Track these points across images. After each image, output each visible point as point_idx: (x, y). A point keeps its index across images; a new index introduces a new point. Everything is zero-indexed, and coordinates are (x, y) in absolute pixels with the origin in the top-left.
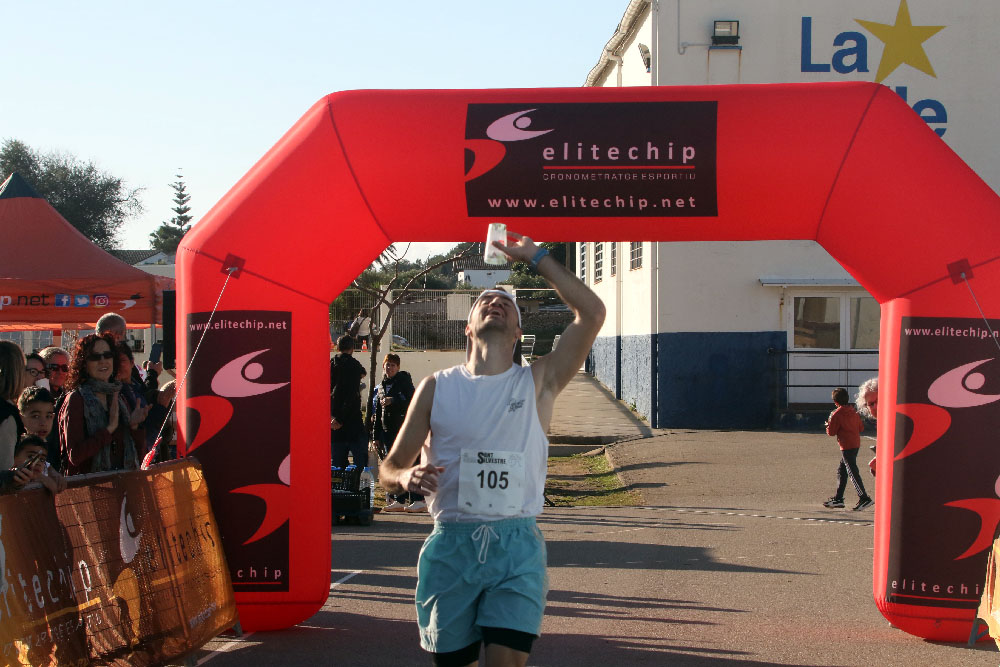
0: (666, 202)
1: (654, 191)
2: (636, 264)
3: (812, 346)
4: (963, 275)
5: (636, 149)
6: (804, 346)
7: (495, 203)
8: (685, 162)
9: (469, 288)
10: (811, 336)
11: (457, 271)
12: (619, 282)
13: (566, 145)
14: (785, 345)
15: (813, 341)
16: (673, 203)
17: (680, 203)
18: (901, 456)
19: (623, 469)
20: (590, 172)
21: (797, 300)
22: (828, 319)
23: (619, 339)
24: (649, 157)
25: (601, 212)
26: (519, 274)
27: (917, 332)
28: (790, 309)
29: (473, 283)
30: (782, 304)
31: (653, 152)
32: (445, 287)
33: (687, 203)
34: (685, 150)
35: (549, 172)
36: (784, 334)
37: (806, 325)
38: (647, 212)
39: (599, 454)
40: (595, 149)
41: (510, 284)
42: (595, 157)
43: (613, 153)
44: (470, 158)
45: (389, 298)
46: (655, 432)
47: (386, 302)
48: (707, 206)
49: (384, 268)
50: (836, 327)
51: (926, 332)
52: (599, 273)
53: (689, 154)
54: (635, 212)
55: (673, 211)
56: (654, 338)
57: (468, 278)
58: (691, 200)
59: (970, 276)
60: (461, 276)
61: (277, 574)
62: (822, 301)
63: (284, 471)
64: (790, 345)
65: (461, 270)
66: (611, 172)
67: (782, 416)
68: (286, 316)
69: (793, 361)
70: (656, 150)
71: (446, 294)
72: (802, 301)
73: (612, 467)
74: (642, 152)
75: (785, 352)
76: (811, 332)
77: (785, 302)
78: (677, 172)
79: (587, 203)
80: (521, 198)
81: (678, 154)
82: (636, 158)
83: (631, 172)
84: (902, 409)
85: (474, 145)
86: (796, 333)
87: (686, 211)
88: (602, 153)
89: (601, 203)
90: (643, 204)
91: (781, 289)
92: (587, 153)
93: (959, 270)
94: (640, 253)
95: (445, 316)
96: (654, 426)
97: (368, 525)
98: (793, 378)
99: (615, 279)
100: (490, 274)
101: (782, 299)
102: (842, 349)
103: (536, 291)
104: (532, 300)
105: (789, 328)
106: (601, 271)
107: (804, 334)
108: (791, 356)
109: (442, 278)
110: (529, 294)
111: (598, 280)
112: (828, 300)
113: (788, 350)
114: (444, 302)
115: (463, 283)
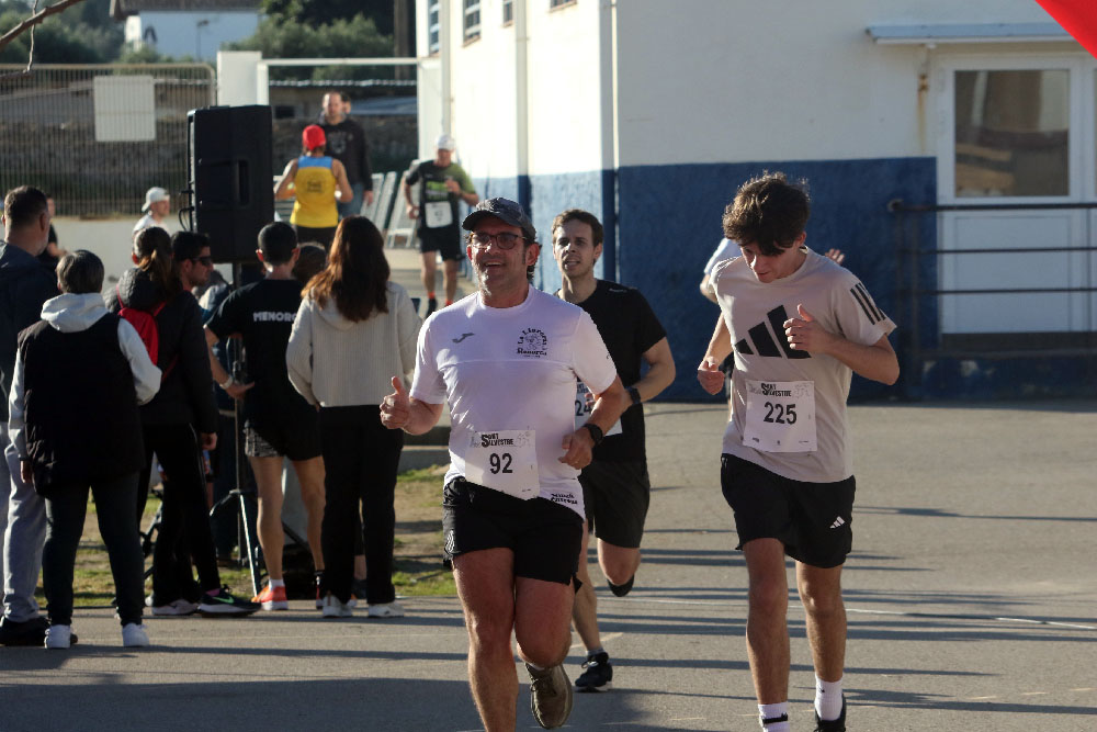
3: (1005, 193)
6: (987, 192)
9: (153, 59)
10: (998, 166)
11: (122, 16)
12: (522, 40)
14: (931, 190)
15: (1007, 179)
21: (964, 80)
22: (1046, 124)
23: (525, 182)
26: (280, 23)
28: (944, 102)
29: (164, 48)
30: (923, 88)
32: (90, 57)
36: (921, 169)
37: (987, 137)
41: (253, 48)
50: (1059, 142)
52: (472, 20)
56: (609, 177)
57: (149, 32)
60: (134, 28)
62: (1031, 78)
64: (946, 191)
65: (134, 13)
67: (928, 366)
69: (952, 230)
71: (89, 75)
72: (981, 83)
75: (932, 207)
76: (1004, 156)
77: (931, 82)
86: (960, 158)
91: (920, 51)
95: (91, 130)
98: (950, 273)
99: (511, 32)
100: (206, 23)
101: (923, 77)
102: (1074, 198)
103: (322, 67)
104: (310, 88)
105: (943, 149)
106: (478, 13)
107: (982, 162)
108: (948, 216)
109: (81, 35)
110: (306, 72)
111: (471, 36)
112: (1046, 77)
113: (941, 201)
114: (88, 93)
115: (138, 47)
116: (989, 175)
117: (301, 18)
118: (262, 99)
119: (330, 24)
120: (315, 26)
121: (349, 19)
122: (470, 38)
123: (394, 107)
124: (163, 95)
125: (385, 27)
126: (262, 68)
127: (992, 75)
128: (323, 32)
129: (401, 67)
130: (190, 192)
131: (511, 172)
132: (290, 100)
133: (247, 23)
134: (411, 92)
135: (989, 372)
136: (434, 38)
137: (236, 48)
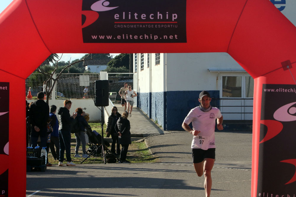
0: (165, 37)
1: (160, 32)
2: (158, 63)
4: (288, 67)
5: (153, 15)
7: (94, 37)
8: (173, 20)
9: (90, 73)
10: (230, 92)
11: (85, 66)
12: (151, 70)
13: (124, 13)
14: (219, 96)
15: (231, 94)
16: (168, 37)
17: (171, 37)
18: (262, 141)
19: (151, 147)
20: (134, 24)
21: (224, 78)
22: (237, 86)
23: (151, 94)
24: (158, 18)
25: (138, 41)
26: (111, 67)
27: (269, 90)
28: (221, 81)
29: (91, 71)
31: (160, 16)
32: (80, 72)
33: (174, 37)
34: (173, 15)
35: (117, 24)
36: (218, 92)
37: (228, 88)
38: (158, 41)
39: (142, 141)
40: (136, 15)
41: (106, 71)
42: (136, 18)
43: (143, 16)
44: (84, 18)
45: (54, 77)
46: (165, 132)
47: (53, 79)
48: (183, 39)
49: (54, 65)
50: (240, 89)
51: (273, 90)
52: (142, 67)
53: (175, 17)
54: (153, 41)
55: (168, 41)
56: (165, 93)
57: (89, 69)
58: (176, 36)
59: (291, 67)
60: (87, 68)
61: (3, 192)
62: (234, 78)
63: (6, 149)
64: (221, 96)
65: (87, 66)
66: (143, 24)
68: (7, 84)
69: (222, 103)
70: (161, 15)
71: (78, 75)
72: (226, 78)
73: (147, 147)
74: (155, 16)
76: (230, 91)
77: (218, 78)
78: (170, 24)
79: (133, 37)
80: (105, 34)
81: (170, 17)
82: (153, 18)
83: (151, 24)
84: (263, 122)
85: (85, 13)
86: (223, 91)
87: (174, 41)
88: (139, 17)
89: (139, 37)
90: (156, 37)
91: (217, 73)
92: (133, 16)
93: (286, 65)
94: (159, 58)
95: (79, 84)
96: (165, 130)
97: (44, 171)
98: (222, 110)
99: (149, 68)
100: (98, 67)
101: (217, 77)
102: (242, 98)
103: (117, 74)
104: (115, 77)
105: (220, 89)
106: (143, 65)
107: (227, 91)
108: (221, 100)
109: (77, 69)
110: (115, 75)
111: (142, 69)
112: (237, 78)
113: (220, 98)
114: (78, 78)
115: (87, 71)
116: (228, 94)
117: (114, 66)
118: (107, 79)
119: (119, 68)
120: (116, 68)
121: (122, 67)
122: (142, 70)
123: (129, 81)
124: (91, 78)
125: (128, 68)
126: (107, 74)
127: (228, 77)
128: (118, 69)
129: (130, 74)
130: (95, 94)
131: (148, 92)
132: (112, 80)
133: (105, 67)
134: (132, 78)
135: (228, 126)
136: (136, 69)
137: (103, 71)
